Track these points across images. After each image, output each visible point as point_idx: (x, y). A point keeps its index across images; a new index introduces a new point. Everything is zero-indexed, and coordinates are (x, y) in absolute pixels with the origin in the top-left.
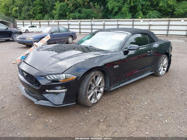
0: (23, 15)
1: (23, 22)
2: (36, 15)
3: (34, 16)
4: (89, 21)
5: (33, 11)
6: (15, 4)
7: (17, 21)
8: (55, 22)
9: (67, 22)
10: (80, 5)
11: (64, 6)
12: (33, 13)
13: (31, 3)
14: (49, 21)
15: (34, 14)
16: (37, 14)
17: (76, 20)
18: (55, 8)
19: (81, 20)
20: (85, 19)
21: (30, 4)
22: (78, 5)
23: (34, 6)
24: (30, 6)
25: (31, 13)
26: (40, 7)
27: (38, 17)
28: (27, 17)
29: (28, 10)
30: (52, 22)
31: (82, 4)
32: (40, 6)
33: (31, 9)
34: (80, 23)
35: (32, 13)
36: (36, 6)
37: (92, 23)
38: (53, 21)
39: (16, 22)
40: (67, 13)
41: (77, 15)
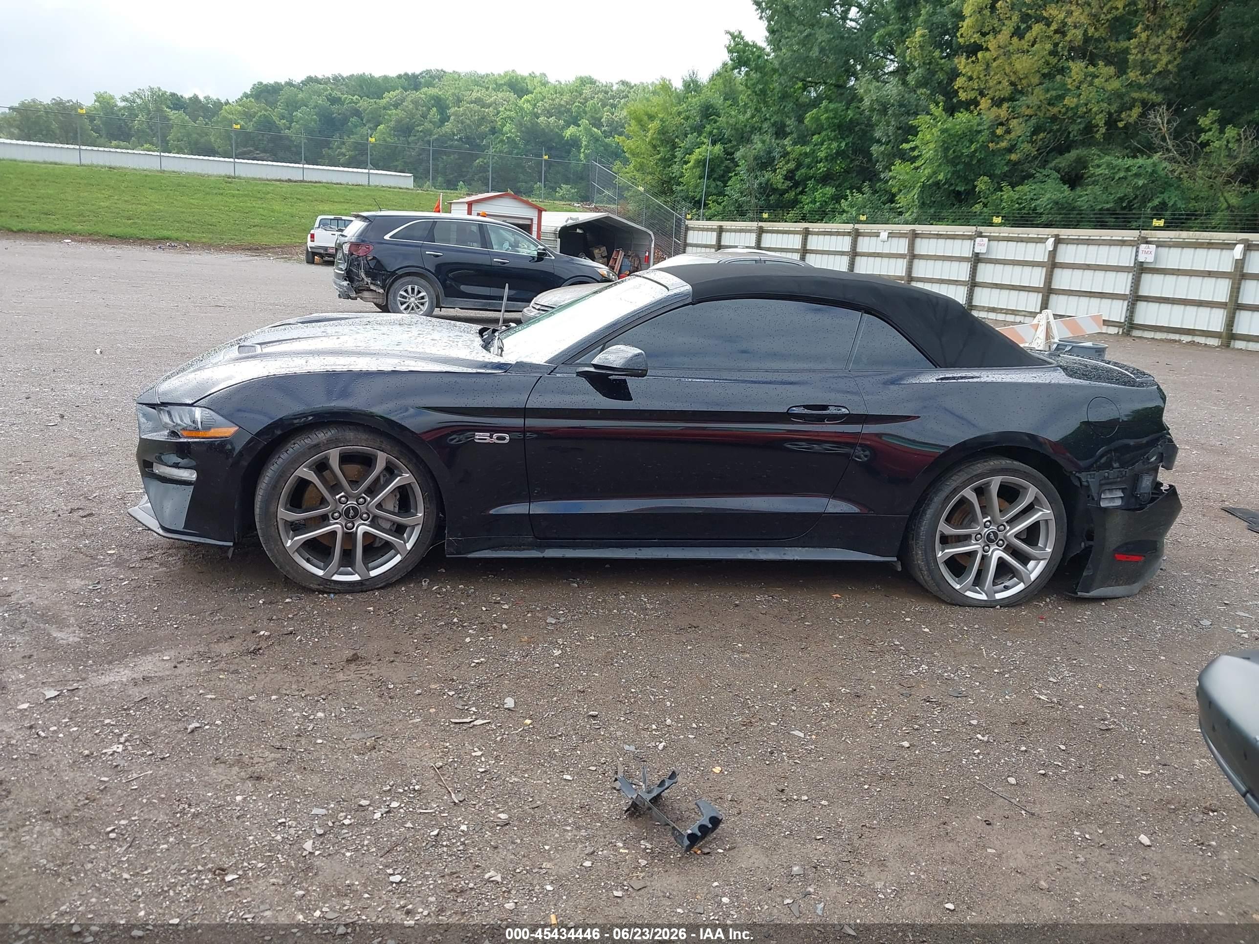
0: (734, 188)
1: (721, 230)
2: (802, 193)
3: (791, 195)
4: (1123, 243)
5: (792, 165)
6: (708, 128)
7: (690, 223)
8: (891, 235)
9: (968, 244)
10: (1089, 129)
11: (971, 135)
12: (790, 176)
13: (791, 123)
14: (861, 227)
15: (796, 185)
16: (810, 184)
17: (1033, 232)
18: (913, 149)
19: (1064, 233)
20: (1102, 225)
21: (784, 125)
22: (1075, 129)
23: (802, 140)
24: (785, 135)
25: (777, 179)
26: (835, 145)
27: (814, 202)
28: (754, 201)
29: (765, 163)
30: (877, 235)
31: (1100, 120)
32: (835, 139)
33: (785, 154)
34: (1053, 253)
35: (786, 178)
36: (815, 137)
37: (1141, 258)
38: (884, 230)
39: (687, 229)
40: (982, 184)
41: (1048, 196)
